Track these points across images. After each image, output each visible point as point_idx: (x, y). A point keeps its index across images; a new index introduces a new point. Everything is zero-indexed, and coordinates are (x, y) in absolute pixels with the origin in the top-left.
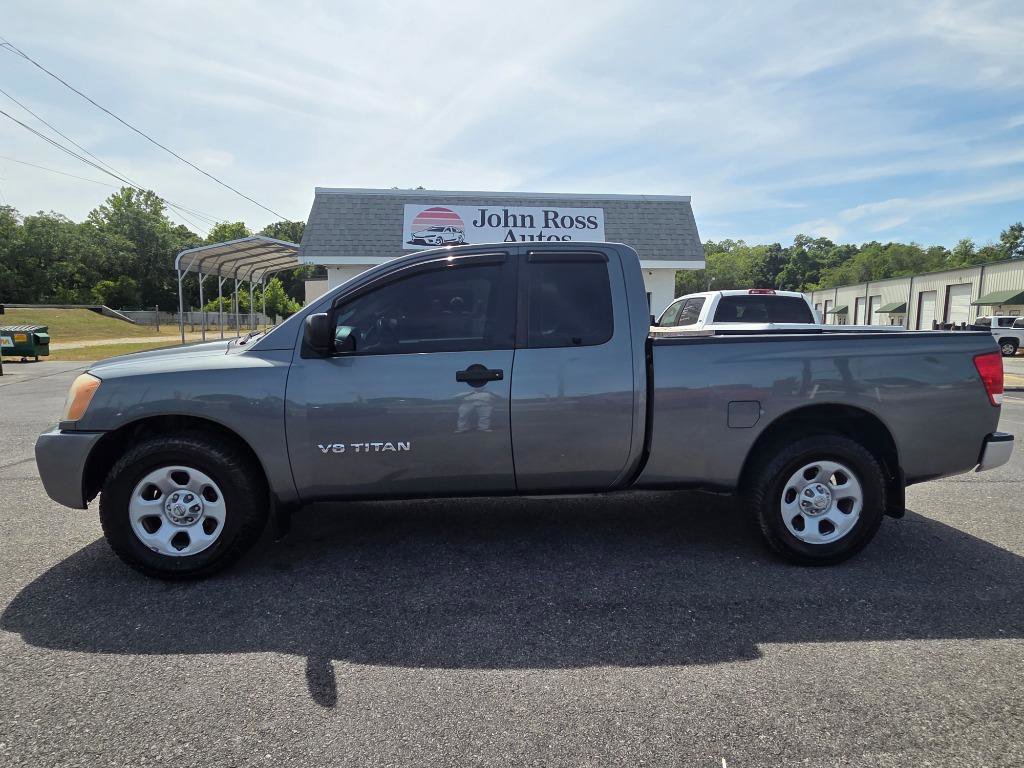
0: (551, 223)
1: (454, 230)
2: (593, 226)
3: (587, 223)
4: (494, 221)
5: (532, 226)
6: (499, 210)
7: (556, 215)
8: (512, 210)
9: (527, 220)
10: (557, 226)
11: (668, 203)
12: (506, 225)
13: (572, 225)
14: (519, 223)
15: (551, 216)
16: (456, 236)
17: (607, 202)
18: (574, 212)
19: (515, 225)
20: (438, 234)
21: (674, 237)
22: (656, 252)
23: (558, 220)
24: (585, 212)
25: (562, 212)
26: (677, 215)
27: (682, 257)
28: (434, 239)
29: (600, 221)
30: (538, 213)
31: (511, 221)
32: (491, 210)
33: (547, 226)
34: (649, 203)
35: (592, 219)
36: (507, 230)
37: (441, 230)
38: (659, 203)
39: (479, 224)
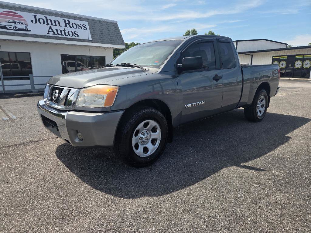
0: (68, 25)
1: (22, 24)
2: (85, 29)
3: (83, 27)
4: (42, 21)
5: (60, 25)
6: (43, 17)
7: (69, 22)
8: (49, 17)
9: (57, 23)
10: (71, 27)
11: (110, 23)
12: (48, 24)
13: (76, 28)
14: (54, 23)
15: (67, 22)
16: (24, 26)
17: (89, 19)
18: (77, 22)
19: (52, 24)
20: (14, 25)
21: (114, 36)
22: (110, 41)
23: (71, 24)
24: (81, 23)
25: (72, 21)
26: (114, 28)
27: (118, 44)
28: (12, 27)
29: (87, 27)
30: (61, 20)
31: (49, 22)
32: (39, 16)
33: (66, 26)
34: (104, 22)
35: (84, 26)
36: (49, 26)
37: (15, 23)
38: (108, 22)
39: (34, 21)
